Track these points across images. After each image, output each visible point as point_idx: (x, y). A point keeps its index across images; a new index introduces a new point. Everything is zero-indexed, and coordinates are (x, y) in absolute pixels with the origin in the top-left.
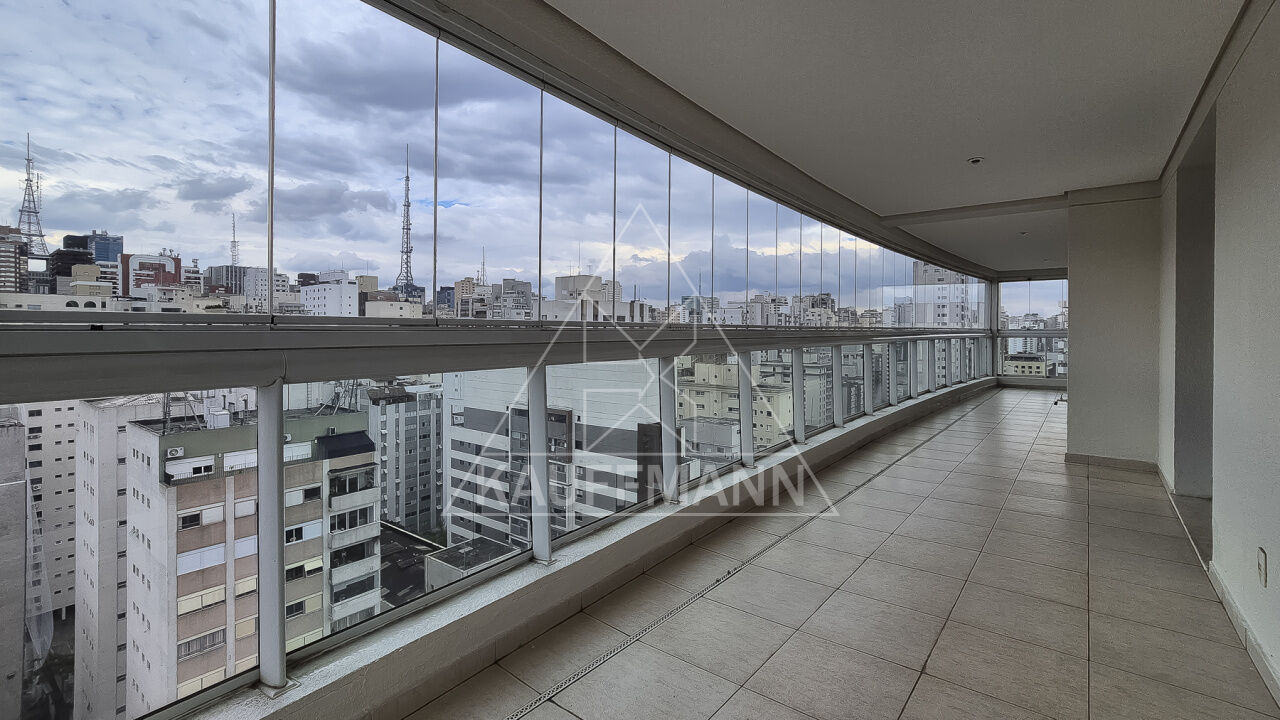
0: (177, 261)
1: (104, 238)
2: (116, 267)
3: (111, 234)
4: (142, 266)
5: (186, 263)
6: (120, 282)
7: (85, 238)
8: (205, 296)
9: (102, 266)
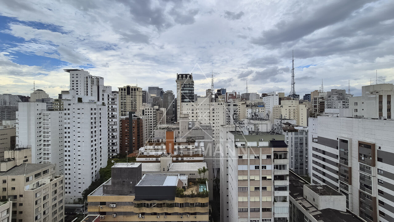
0: (236, 93)
1: (223, 89)
2: (225, 95)
3: (224, 88)
4: (230, 95)
5: (237, 93)
6: (226, 99)
7: (220, 90)
8: (241, 101)
9: (223, 95)
